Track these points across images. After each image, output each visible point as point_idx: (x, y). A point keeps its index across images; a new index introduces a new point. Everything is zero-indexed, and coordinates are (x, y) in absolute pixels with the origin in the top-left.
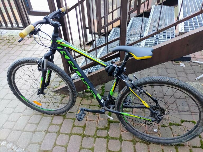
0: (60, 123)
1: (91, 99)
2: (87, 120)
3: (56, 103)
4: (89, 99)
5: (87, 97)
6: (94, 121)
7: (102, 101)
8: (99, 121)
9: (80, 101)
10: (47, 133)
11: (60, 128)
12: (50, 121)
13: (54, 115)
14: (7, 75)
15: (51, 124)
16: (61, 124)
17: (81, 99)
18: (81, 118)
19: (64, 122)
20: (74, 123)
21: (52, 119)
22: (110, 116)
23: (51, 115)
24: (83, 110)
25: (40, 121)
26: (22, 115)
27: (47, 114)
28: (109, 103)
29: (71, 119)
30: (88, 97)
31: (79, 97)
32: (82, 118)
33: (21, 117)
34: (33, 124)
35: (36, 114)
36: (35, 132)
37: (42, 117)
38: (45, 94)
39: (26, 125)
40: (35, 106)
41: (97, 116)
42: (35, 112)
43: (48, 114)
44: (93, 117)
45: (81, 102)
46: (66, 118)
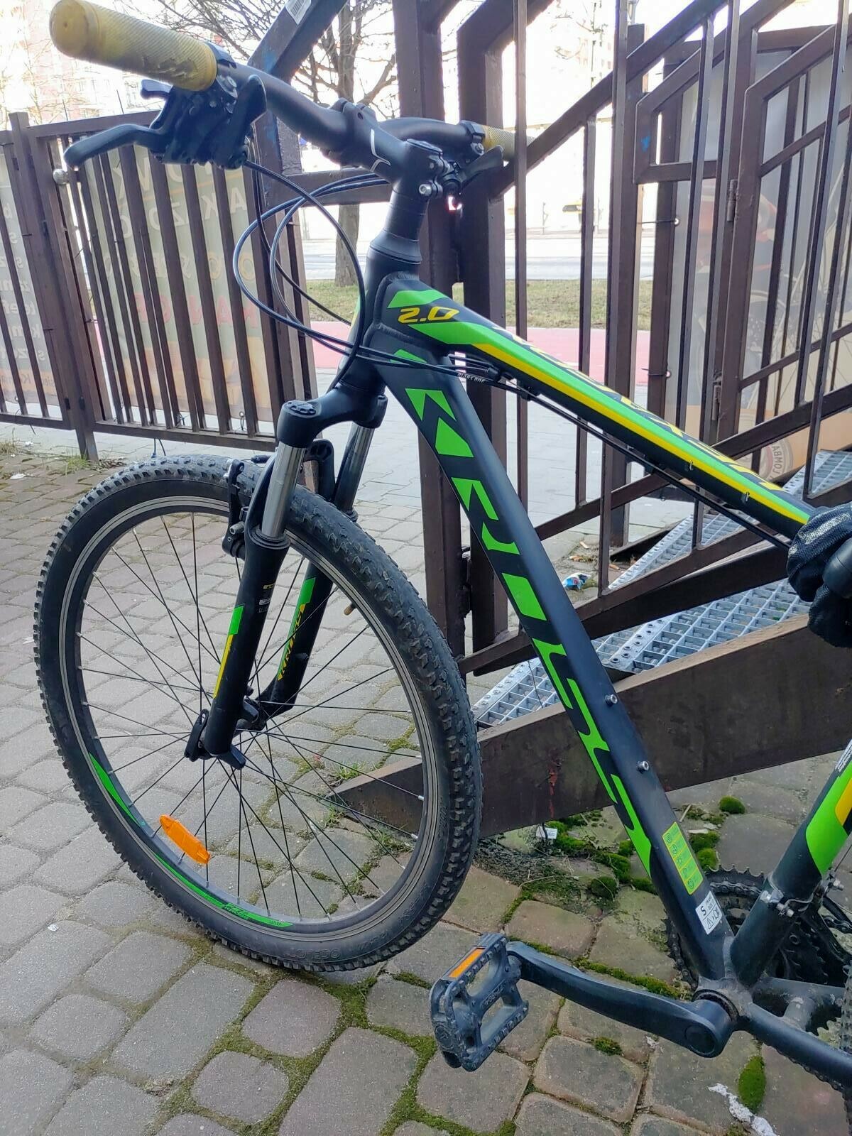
0: (301, 1048)
1: (594, 909)
2: (530, 1088)
3: (323, 878)
4: (581, 910)
5: (566, 890)
6: (592, 1119)
7: (709, 915)
8: (646, 1128)
9: (501, 910)
10: (173, 1109)
11: (290, 1101)
12: (236, 1013)
13: (281, 966)
14: (40, 584)
15: (234, 1043)
16: (310, 1066)
17: (516, 891)
18: (472, 1038)
19: (334, 1046)
20: (414, 1079)
21: (254, 1002)
22: (755, 1109)
23: (260, 960)
24: (512, 960)
25: (162, 992)
26: (68, 912)
27: (229, 946)
28: (779, 957)
29: (403, 1039)
30: (573, 888)
31: (505, 875)
32: (485, 1035)
33: (52, 928)
34: (104, 1005)
35: (157, 930)
36: (94, 1072)
37: (191, 963)
38: (240, 766)
39: (58, 997)
40: (167, 860)
41: (625, 1076)
42: (160, 910)
43: (239, 952)
44: (586, 1073)
45: (507, 919)
46: (362, 1022)
